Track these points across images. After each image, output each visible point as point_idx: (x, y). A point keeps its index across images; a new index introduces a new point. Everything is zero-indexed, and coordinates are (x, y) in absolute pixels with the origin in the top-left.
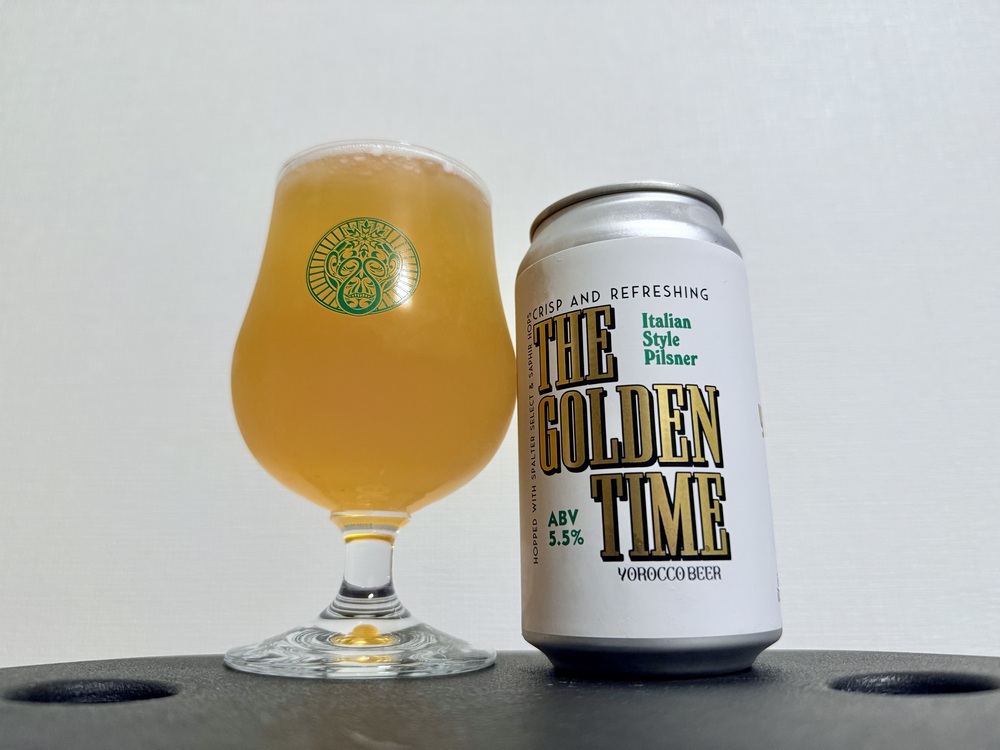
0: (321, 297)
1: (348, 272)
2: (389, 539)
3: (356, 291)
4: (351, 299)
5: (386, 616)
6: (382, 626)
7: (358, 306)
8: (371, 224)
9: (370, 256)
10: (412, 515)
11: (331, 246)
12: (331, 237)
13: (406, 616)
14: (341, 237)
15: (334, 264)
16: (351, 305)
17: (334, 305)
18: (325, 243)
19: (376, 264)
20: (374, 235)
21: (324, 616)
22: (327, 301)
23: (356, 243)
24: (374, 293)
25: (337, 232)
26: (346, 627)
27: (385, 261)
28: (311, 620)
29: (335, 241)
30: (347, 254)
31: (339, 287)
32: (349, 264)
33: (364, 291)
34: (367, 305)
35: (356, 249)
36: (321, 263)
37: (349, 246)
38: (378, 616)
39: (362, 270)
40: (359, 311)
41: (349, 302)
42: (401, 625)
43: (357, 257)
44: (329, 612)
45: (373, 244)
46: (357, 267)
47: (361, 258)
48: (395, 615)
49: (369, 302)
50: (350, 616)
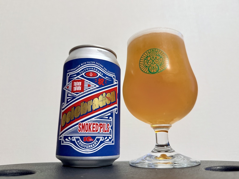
0: (144, 71)
1: (150, 63)
2: (167, 132)
3: (153, 68)
4: (152, 70)
5: (168, 152)
6: (168, 154)
7: (154, 72)
8: (154, 50)
9: (155, 58)
10: (172, 125)
11: (144, 57)
12: (144, 55)
13: (174, 151)
14: (147, 55)
15: (146, 62)
16: (152, 72)
17: (147, 72)
18: (143, 57)
19: (157, 60)
20: (155, 53)
21: (153, 152)
22: (146, 72)
23: (151, 56)
24: (157, 68)
25: (146, 54)
26: (159, 155)
27: (159, 59)
28: (149, 152)
29: (145, 56)
30: (149, 59)
31: (148, 68)
32: (150, 61)
33: (155, 67)
34: (156, 71)
35: (151, 57)
36: (143, 62)
37: (149, 57)
38: (166, 152)
39: (153, 62)
40: (154, 73)
41: (151, 71)
42: (172, 154)
43: (151, 59)
44: (154, 151)
45: (155, 55)
46: (152, 62)
47: (153, 59)
48: (171, 151)
49: (156, 70)
50: (159, 152)
